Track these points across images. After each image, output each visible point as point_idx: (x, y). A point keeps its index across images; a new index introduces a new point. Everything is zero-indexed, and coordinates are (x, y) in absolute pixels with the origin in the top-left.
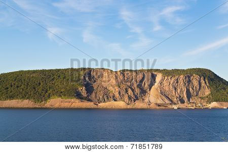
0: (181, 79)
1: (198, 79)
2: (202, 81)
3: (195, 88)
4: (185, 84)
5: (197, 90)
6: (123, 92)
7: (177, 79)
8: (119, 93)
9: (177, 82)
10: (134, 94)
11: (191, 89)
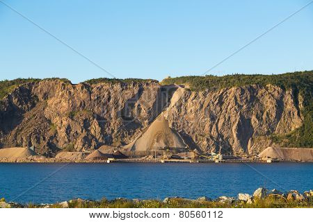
0: (230, 96)
1: (276, 94)
2: (288, 99)
3: (264, 116)
4: (240, 107)
5: (272, 119)
6: (77, 128)
7: (221, 97)
8: (68, 129)
9: (221, 103)
10: (103, 131)
11: (254, 118)
